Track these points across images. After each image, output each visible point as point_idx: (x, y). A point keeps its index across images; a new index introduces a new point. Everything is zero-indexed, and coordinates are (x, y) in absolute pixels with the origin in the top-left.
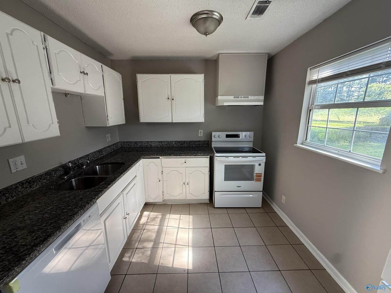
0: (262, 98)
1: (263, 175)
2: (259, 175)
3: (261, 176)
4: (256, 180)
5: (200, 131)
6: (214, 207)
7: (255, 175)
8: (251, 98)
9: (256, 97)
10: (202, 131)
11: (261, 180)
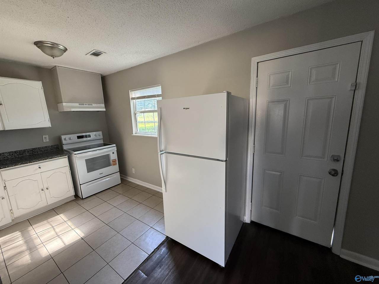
0: (103, 105)
1: (117, 160)
2: (114, 161)
3: (116, 161)
4: (113, 165)
5: (44, 136)
6: (83, 199)
7: (112, 161)
8: (94, 105)
9: (98, 105)
10: (47, 136)
11: (116, 164)
